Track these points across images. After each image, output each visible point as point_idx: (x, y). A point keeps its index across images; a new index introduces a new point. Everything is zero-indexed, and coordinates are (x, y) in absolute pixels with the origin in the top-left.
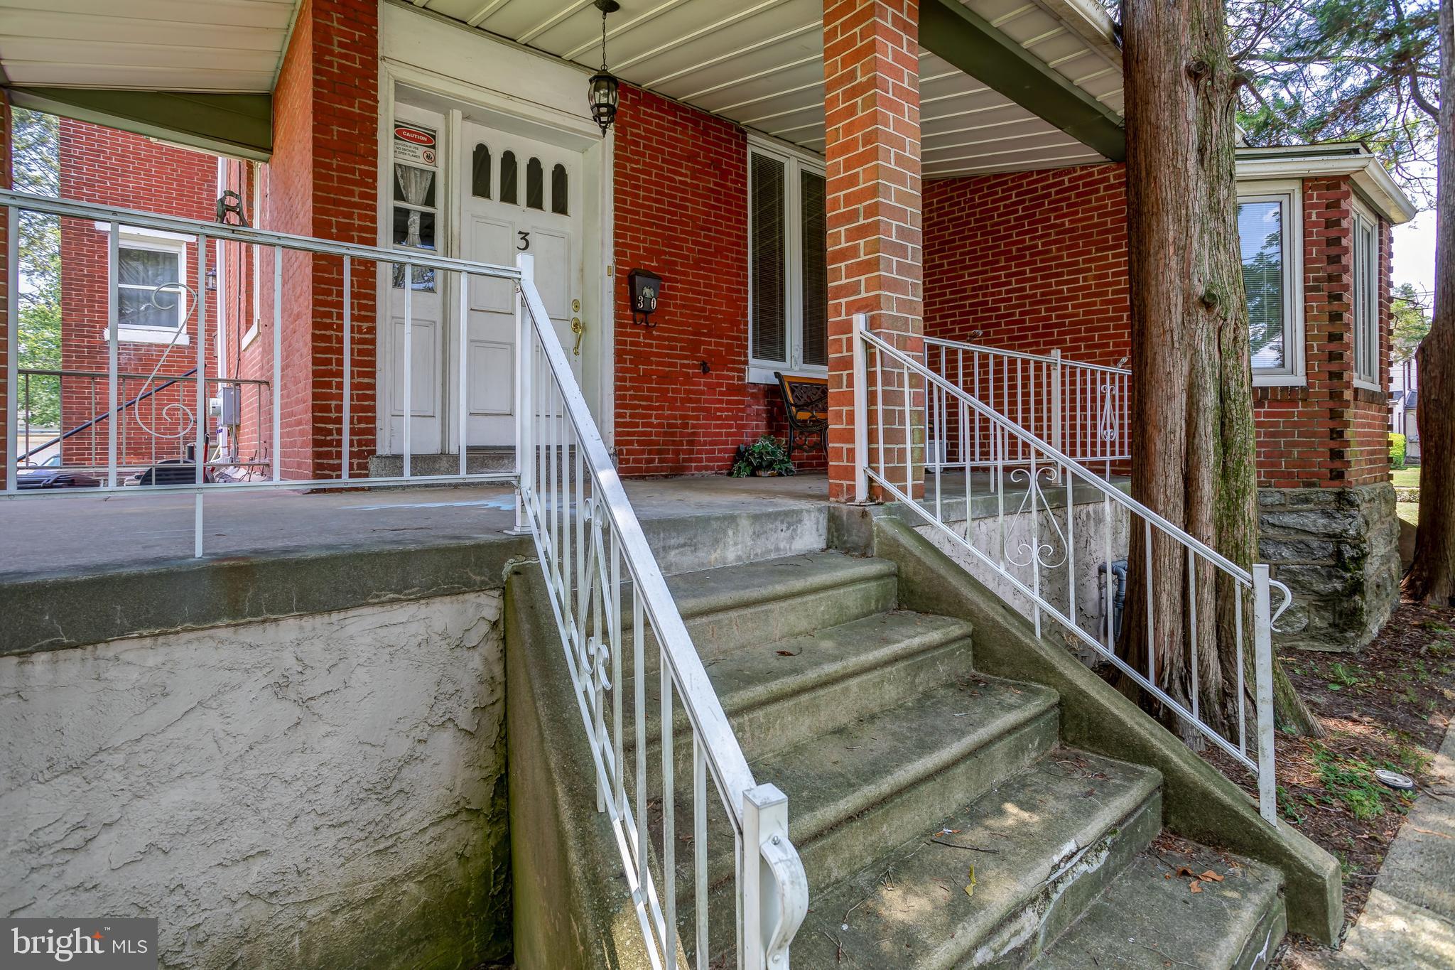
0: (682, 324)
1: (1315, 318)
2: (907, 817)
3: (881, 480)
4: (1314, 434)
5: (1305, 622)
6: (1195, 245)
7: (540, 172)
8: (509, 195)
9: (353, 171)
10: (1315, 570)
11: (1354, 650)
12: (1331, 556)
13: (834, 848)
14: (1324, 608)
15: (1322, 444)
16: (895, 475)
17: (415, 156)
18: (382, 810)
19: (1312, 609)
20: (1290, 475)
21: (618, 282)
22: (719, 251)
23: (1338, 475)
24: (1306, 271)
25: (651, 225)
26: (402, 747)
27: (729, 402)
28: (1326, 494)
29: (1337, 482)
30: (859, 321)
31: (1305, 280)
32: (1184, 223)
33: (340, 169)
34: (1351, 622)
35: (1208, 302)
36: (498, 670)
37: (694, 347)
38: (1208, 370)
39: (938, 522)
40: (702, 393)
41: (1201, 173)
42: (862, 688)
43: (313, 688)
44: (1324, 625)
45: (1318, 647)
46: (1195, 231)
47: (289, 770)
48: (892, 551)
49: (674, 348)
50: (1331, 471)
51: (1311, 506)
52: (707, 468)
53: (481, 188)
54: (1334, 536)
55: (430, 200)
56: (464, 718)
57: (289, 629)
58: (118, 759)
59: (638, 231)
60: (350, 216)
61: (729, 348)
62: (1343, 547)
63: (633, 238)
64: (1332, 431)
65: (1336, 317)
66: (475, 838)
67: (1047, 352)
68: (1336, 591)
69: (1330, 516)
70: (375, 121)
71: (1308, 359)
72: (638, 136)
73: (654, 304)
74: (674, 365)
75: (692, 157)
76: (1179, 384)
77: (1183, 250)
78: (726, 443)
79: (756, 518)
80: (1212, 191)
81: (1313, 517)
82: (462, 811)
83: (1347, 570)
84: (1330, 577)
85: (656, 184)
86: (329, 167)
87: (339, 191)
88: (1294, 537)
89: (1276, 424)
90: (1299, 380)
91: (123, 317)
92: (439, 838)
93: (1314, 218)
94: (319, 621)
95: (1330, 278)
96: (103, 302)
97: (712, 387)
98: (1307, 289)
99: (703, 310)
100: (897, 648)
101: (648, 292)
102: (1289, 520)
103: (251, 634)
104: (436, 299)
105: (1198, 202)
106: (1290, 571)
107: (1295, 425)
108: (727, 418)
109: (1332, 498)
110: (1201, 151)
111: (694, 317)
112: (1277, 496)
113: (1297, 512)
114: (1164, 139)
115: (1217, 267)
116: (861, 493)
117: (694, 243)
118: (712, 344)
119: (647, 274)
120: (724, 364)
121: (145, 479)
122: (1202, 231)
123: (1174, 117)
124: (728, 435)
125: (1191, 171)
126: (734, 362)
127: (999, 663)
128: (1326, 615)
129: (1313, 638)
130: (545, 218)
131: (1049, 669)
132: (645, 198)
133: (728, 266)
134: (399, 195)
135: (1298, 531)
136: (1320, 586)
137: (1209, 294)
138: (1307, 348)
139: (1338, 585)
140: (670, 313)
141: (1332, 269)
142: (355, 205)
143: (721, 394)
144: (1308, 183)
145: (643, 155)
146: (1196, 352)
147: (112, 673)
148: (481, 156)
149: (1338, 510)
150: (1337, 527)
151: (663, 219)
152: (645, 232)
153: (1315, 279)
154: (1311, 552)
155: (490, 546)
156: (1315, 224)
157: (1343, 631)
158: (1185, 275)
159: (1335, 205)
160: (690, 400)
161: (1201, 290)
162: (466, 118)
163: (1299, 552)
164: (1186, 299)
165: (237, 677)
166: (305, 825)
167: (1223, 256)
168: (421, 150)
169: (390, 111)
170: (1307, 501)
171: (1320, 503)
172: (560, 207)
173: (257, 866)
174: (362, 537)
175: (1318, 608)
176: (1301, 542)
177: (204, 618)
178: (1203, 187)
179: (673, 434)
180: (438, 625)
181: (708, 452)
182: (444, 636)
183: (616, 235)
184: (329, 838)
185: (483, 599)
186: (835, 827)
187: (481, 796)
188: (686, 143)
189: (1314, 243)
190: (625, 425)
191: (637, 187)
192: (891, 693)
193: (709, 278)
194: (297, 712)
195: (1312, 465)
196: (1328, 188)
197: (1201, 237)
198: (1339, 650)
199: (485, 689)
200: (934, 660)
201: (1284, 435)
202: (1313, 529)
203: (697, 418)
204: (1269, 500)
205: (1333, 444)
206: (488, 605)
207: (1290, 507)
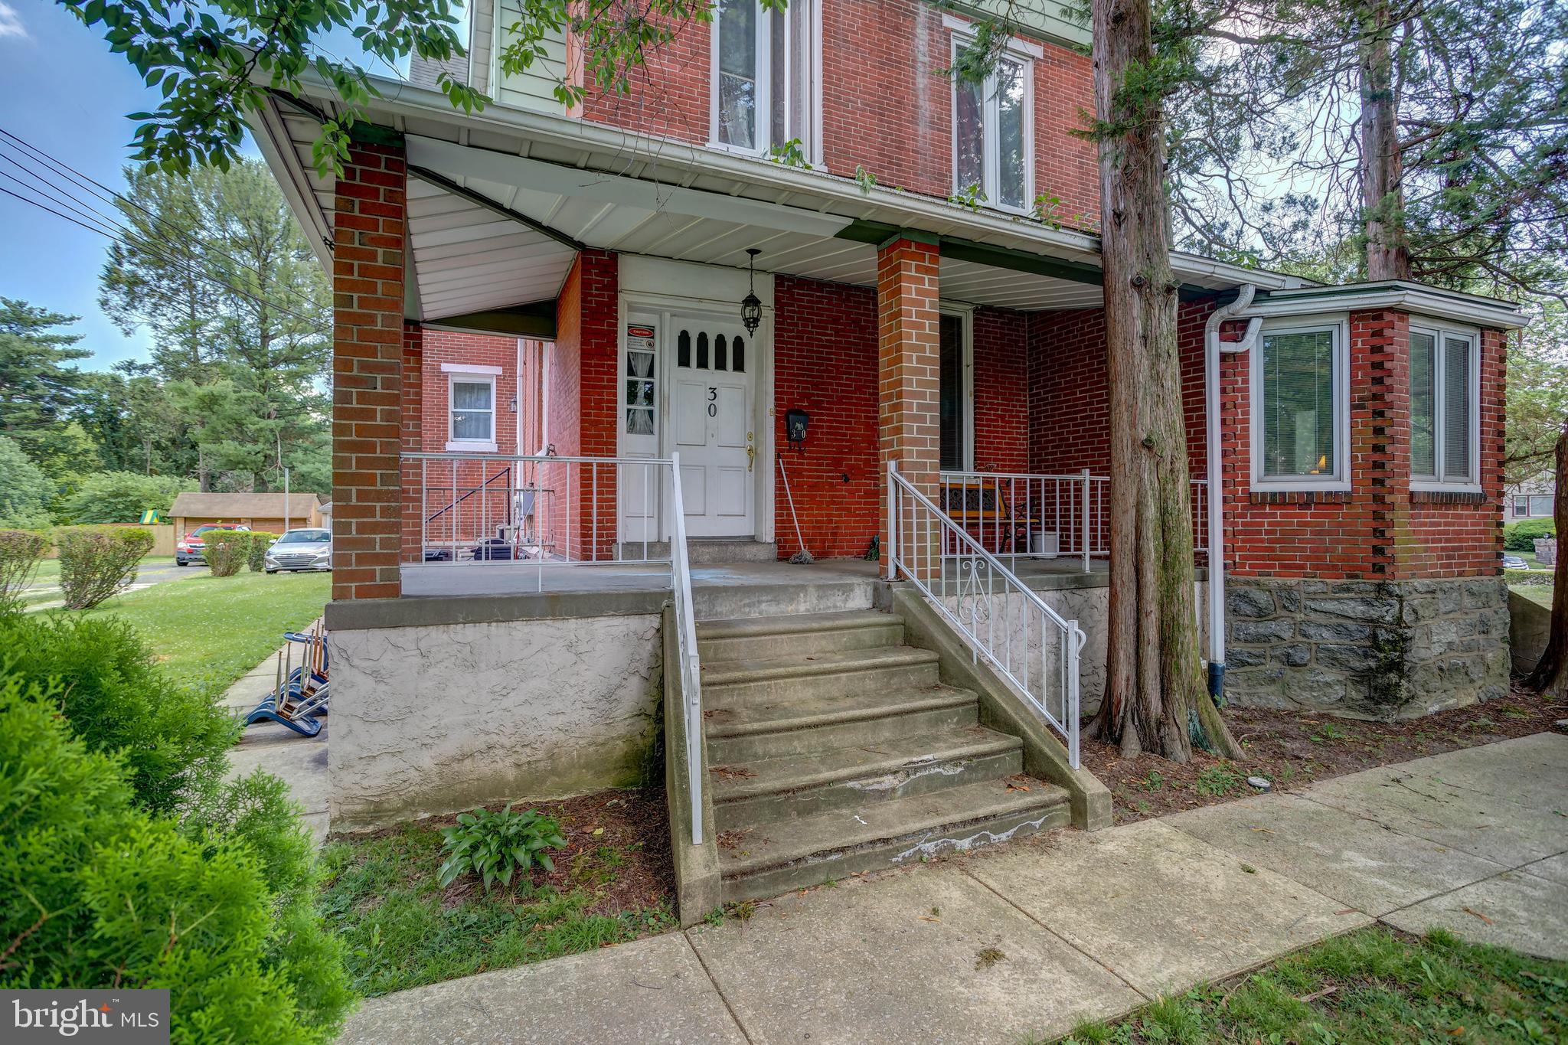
0: (827, 446)
1: (1360, 432)
2: (847, 736)
3: (902, 566)
4: (1357, 533)
5: (1341, 693)
6: (1140, 404)
7: (725, 343)
8: (703, 364)
9: (602, 366)
10: (1351, 650)
11: (1389, 721)
12: (1367, 637)
13: (799, 738)
14: (1361, 683)
15: (1365, 542)
16: (909, 563)
17: (641, 345)
18: (607, 706)
19: (1349, 683)
20: (1335, 567)
21: (777, 419)
22: (858, 389)
23: (1379, 569)
24: (1352, 391)
25: (803, 375)
26: (616, 680)
27: (866, 503)
28: (1366, 584)
29: (1379, 575)
30: (892, 465)
31: (1352, 399)
32: (1133, 386)
33: (596, 366)
34: (1386, 696)
35: (1148, 445)
36: (659, 652)
37: (837, 463)
38: (1150, 493)
39: (929, 594)
40: (844, 497)
41: (1144, 352)
42: (849, 679)
43: (583, 648)
44: (1361, 696)
45: (1352, 715)
46: (1140, 395)
47: (573, 682)
48: (903, 610)
49: (821, 464)
50: (1374, 565)
51: (1352, 595)
52: (847, 553)
53: (684, 361)
54: (1372, 621)
55: (651, 374)
56: (644, 672)
57: (572, 623)
58: (516, 666)
59: (792, 381)
60: (601, 394)
61: (867, 462)
62: (1378, 631)
63: (789, 387)
64: (1375, 530)
65: (1378, 431)
66: (649, 728)
67: (1078, 471)
68: (1370, 669)
69: (1369, 604)
70: (616, 332)
71: (1354, 467)
72: (794, 312)
73: (804, 434)
74: (821, 477)
75: (836, 321)
76: (1131, 501)
77: (1132, 407)
78: (864, 534)
79: (819, 587)
80: (1152, 366)
81: (1352, 604)
82: (641, 714)
83: (1381, 650)
84: (1366, 656)
85: (806, 345)
86: (590, 365)
87: (595, 379)
88: (1335, 621)
89: (1322, 524)
90: (1345, 486)
91: (457, 435)
92: (632, 724)
93: (1360, 345)
94: (584, 621)
95: (1375, 397)
96: (446, 423)
97: (851, 493)
98: (1353, 407)
99: (845, 435)
100: (876, 661)
101: (799, 426)
102: (1330, 606)
103: (559, 624)
104: (655, 437)
105: (1143, 376)
106: (1329, 650)
107: (1340, 524)
108: (864, 515)
109: (1372, 588)
110: (1145, 338)
111: (836, 440)
112: (1320, 585)
113: (1338, 599)
114: (1119, 328)
115: (1155, 420)
116: (892, 574)
117: (837, 385)
118: (853, 460)
119: (798, 412)
120: (861, 473)
121: (477, 554)
122: (1145, 394)
123: (1125, 313)
124: (865, 528)
125: (1136, 352)
126: (871, 472)
127: (951, 678)
128: (1362, 688)
129: (1349, 708)
130: (729, 375)
131: (975, 681)
132: (798, 356)
133: (865, 399)
134: (631, 371)
135: (1338, 616)
136: (1356, 664)
137: (1149, 440)
138: (1353, 458)
139: (1373, 664)
140: (818, 439)
141: (1376, 389)
142: (604, 387)
143: (860, 497)
144: (1355, 315)
145: (797, 325)
146: (1141, 480)
147: (514, 633)
148: (684, 338)
149: (1376, 599)
150: (1374, 613)
151: (812, 370)
152: (799, 382)
153: (1360, 399)
154: (1349, 634)
155: (656, 593)
156: (1360, 351)
157: (1378, 703)
158: (1133, 425)
159: (1378, 333)
160: (834, 503)
161: (1144, 436)
162: (673, 315)
163: (1339, 633)
164: (1134, 441)
165: (554, 640)
166: (578, 705)
167: (1161, 411)
168: (645, 341)
169: (625, 319)
170: (1348, 590)
171: (1361, 592)
172: (739, 366)
173: (561, 718)
174: (602, 588)
175: (1355, 683)
176: (1340, 625)
177: (543, 616)
178: (1146, 363)
179: (820, 528)
180: (633, 628)
181: (848, 541)
182: (635, 633)
183: (776, 386)
184: (587, 713)
185: (652, 617)
186: (800, 727)
187: (651, 709)
188: (831, 310)
189: (1360, 368)
190: (782, 522)
191: (792, 349)
192: (870, 685)
193: (850, 410)
194: (575, 658)
195: (1355, 559)
196: (1374, 318)
197: (1144, 398)
198: (1372, 719)
199: (653, 660)
200: (907, 672)
201: (1329, 533)
202: (1352, 615)
203: (840, 516)
204: (1312, 589)
205: (1375, 542)
206: (654, 621)
207: (1331, 595)
